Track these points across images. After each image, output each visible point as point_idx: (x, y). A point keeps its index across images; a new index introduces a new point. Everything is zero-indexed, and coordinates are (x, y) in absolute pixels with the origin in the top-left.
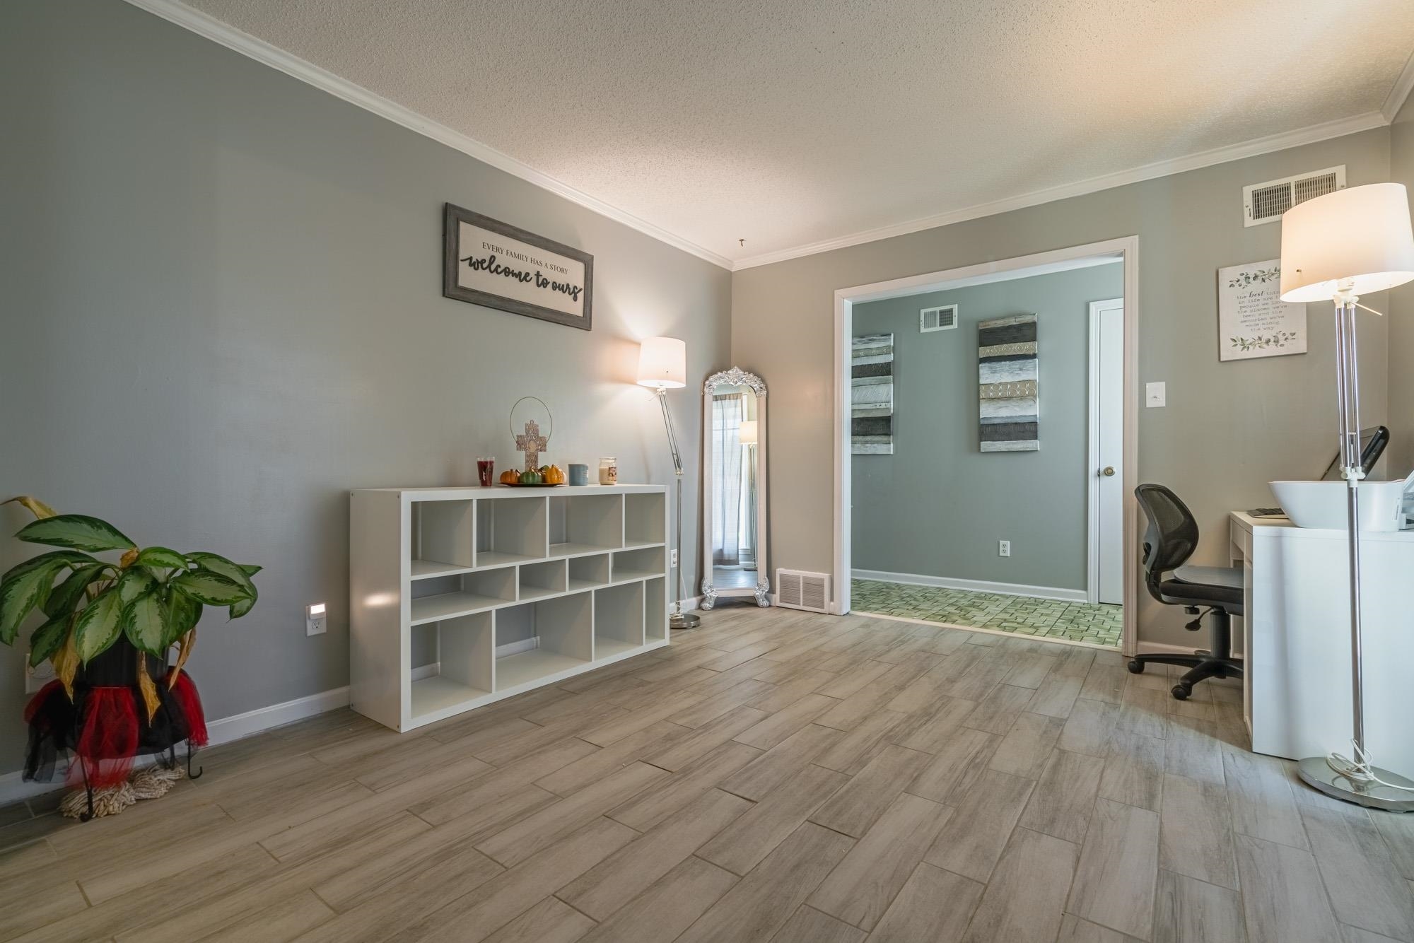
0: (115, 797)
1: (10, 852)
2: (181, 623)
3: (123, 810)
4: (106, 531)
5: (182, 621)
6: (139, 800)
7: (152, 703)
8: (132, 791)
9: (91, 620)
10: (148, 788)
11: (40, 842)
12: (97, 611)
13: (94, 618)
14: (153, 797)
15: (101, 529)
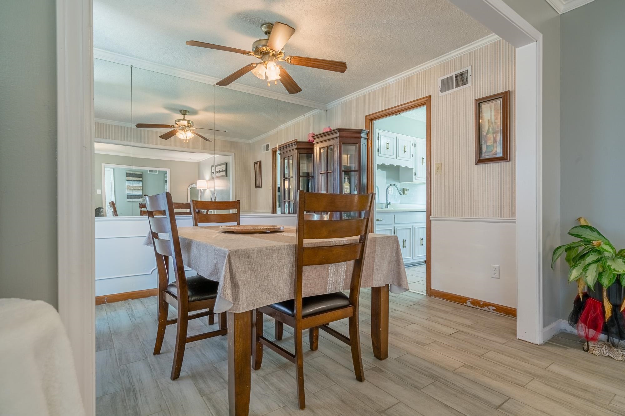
0: (598, 349)
1: (556, 345)
2: (610, 279)
3: (599, 355)
4: (596, 233)
5: (611, 278)
6: (609, 356)
7: (608, 314)
8: (607, 351)
9: (576, 268)
10: (613, 353)
11: (566, 348)
12: (580, 264)
13: (577, 267)
14: (615, 358)
15: (595, 232)
